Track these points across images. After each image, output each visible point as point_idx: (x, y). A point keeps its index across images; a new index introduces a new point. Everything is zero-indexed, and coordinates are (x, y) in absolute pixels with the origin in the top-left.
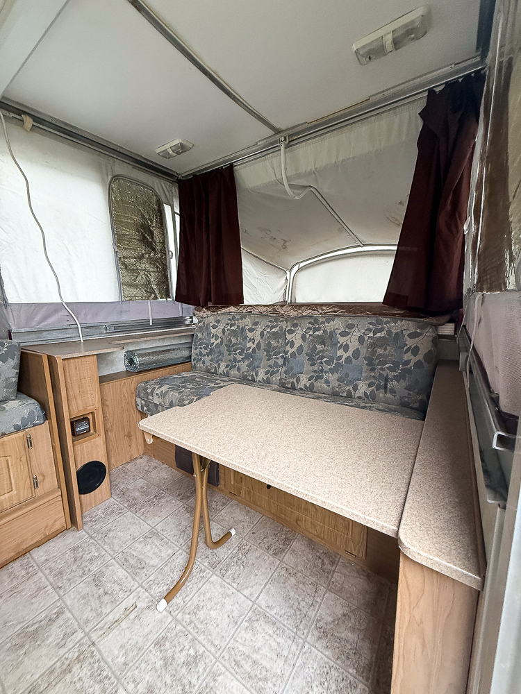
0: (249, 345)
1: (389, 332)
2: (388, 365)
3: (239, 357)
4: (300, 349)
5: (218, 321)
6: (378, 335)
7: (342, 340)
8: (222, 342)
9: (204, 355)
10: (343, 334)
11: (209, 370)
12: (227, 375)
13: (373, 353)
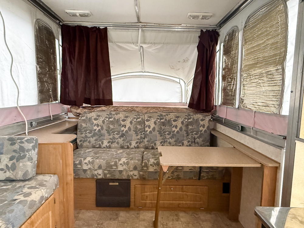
0: (123, 129)
1: (194, 119)
2: (194, 133)
3: (117, 136)
4: (154, 129)
5: (99, 116)
6: (189, 120)
7: (174, 123)
8: (102, 128)
9: (89, 137)
10: (175, 121)
11: (95, 146)
12: (110, 147)
13: (187, 128)
